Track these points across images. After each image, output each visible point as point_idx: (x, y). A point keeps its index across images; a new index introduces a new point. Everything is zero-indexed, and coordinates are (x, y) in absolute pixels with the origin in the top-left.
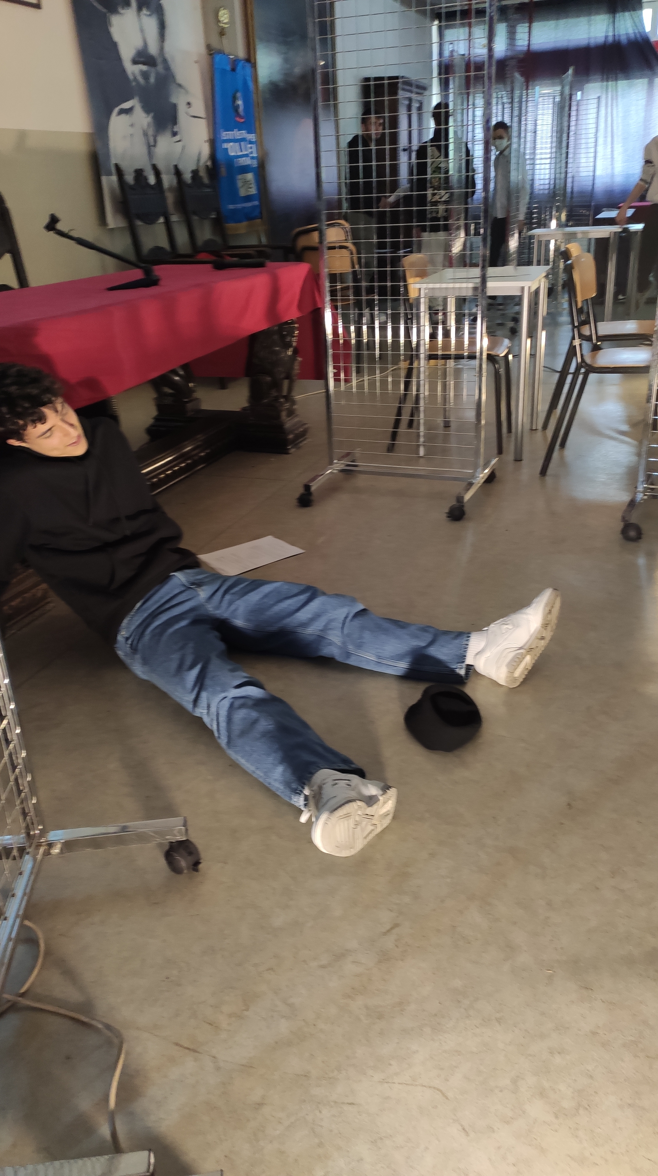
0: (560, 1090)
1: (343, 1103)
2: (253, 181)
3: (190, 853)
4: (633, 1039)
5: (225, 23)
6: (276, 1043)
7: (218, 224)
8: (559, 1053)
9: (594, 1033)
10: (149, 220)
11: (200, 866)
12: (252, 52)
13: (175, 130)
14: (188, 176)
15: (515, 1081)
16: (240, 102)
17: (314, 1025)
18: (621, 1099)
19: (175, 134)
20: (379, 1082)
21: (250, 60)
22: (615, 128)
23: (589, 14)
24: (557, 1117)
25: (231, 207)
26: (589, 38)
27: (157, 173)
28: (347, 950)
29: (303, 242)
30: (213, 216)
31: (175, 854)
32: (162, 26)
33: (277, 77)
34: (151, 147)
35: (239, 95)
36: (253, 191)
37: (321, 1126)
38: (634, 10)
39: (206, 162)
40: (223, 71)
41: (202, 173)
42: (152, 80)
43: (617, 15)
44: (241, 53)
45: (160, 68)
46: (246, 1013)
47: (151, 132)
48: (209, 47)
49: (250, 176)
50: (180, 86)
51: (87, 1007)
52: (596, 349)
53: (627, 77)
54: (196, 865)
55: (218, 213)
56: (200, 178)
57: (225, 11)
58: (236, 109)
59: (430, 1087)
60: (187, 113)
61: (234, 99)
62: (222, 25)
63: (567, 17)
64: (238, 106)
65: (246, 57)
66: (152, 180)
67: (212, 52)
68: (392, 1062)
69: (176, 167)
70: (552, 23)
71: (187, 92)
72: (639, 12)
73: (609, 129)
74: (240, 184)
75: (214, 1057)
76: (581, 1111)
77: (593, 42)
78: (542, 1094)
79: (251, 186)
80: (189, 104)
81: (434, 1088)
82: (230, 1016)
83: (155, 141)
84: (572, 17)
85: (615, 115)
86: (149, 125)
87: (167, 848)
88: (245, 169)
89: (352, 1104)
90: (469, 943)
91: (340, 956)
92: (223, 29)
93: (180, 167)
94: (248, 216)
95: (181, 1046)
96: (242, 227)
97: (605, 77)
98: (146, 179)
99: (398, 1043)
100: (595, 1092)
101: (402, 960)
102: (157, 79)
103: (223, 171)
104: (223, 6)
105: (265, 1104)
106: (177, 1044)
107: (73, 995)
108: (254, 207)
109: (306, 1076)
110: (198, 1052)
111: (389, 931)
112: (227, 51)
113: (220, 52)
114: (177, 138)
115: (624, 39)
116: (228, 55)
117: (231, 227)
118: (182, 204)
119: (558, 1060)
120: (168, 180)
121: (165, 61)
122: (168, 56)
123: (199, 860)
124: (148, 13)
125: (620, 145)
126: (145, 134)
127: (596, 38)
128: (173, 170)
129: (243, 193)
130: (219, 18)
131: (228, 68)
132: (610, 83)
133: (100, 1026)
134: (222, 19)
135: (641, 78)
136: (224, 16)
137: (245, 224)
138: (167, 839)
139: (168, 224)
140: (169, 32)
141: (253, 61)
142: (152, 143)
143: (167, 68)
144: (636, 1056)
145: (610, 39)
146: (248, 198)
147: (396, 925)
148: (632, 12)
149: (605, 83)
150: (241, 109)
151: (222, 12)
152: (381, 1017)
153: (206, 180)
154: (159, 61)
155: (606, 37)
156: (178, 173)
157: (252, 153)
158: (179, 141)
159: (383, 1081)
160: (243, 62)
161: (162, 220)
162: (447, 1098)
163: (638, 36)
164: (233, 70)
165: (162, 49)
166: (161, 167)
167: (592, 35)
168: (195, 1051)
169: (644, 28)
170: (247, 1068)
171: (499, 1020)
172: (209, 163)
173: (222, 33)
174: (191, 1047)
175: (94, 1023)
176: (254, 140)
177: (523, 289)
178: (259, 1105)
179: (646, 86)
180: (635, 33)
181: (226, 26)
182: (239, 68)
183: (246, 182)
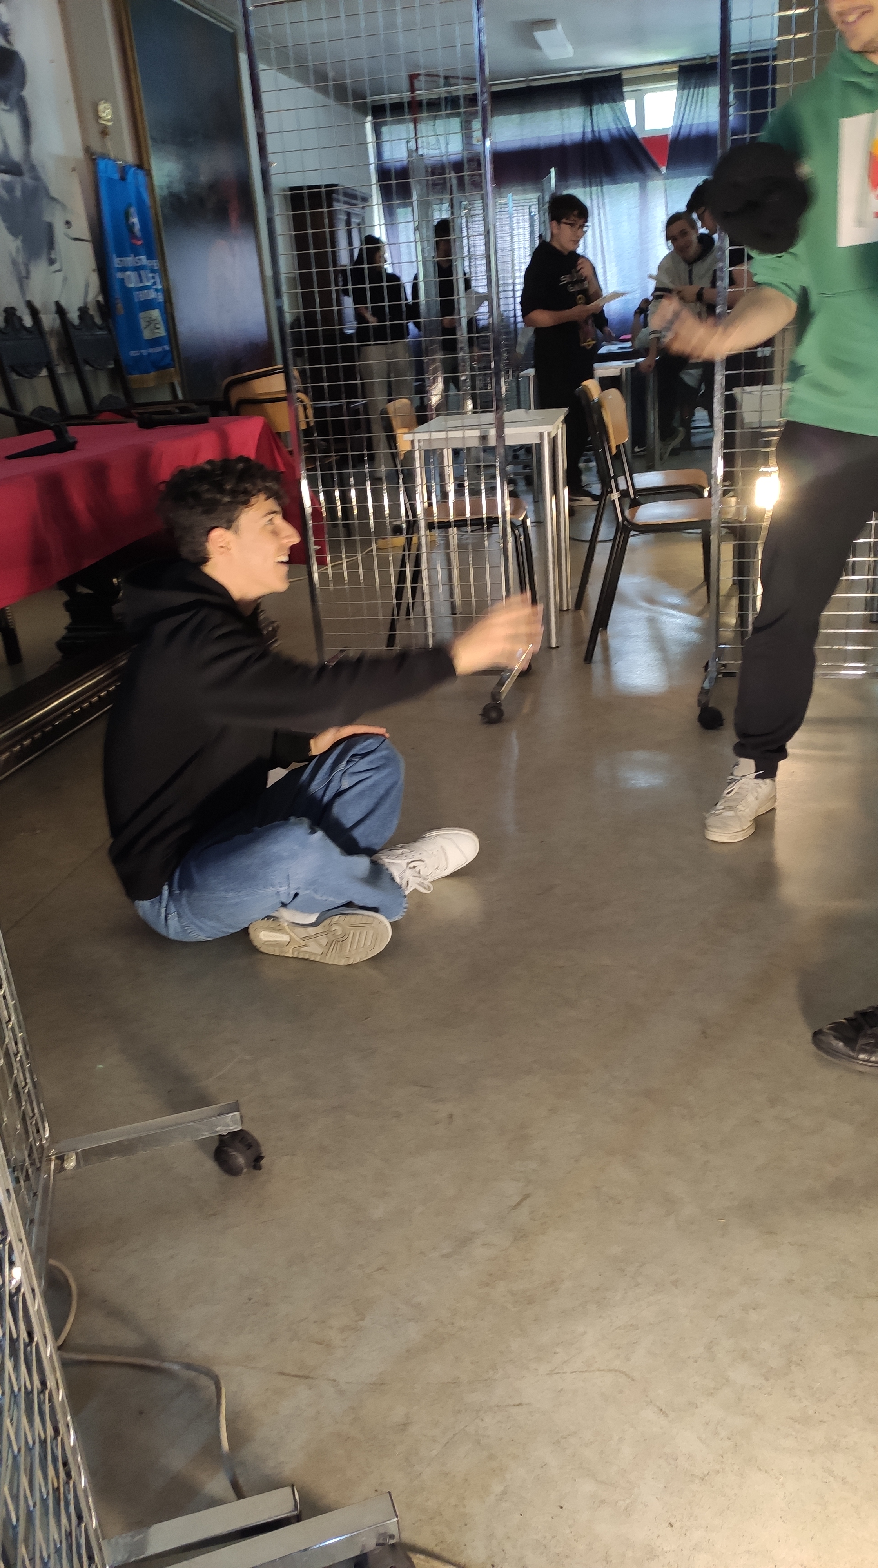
0: (764, 1350)
1: (509, 1406)
2: (160, 319)
3: (249, 1146)
4: (835, 1280)
5: (108, 120)
6: (408, 1351)
7: (118, 376)
8: (754, 1309)
9: (790, 1281)
10: (28, 371)
11: (263, 1162)
12: (144, 155)
13: (53, 256)
14: (74, 316)
15: (709, 1347)
16: (135, 220)
17: (452, 1323)
18: (836, 1348)
19: (52, 262)
20: (548, 1374)
21: (142, 165)
22: (605, 243)
23: (561, 107)
24: (767, 1379)
25: (133, 353)
26: (563, 135)
27: (34, 312)
28: (473, 1233)
29: (236, 394)
30: (112, 366)
31: (230, 1150)
32: (26, 125)
33: (179, 188)
34: (23, 280)
35: (133, 210)
36: (162, 332)
37: (488, 1436)
38: (615, 101)
39: (97, 296)
40: (110, 181)
41: (93, 311)
42: (18, 193)
43: (595, 108)
44: (129, 156)
45: (27, 179)
46: (361, 1323)
47: (20, 260)
48: (88, 150)
49: (156, 314)
50: (54, 199)
51: (151, 1349)
52: (635, 504)
53: (615, 181)
54: (256, 1162)
55: (117, 362)
56: (92, 317)
57: (107, 105)
58: (131, 227)
59: (609, 1370)
60: (66, 235)
61: (127, 216)
62: (103, 122)
63: (533, 110)
64: (133, 224)
65: (137, 162)
66: (28, 322)
67: (93, 157)
68: (558, 1350)
69: (57, 303)
70: (515, 118)
71: (64, 208)
72: (620, 104)
73: (598, 244)
74: (143, 324)
75: (334, 1380)
76: (793, 1368)
77: (568, 140)
78: (744, 1356)
79: (158, 326)
80: (68, 223)
81: (616, 1371)
82: (342, 1330)
83: (28, 272)
84: (541, 110)
85: (603, 228)
86: (18, 250)
87: (216, 1144)
88: (148, 305)
89: (520, 1404)
90: (620, 1203)
91: (465, 1241)
92: (105, 127)
93: (63, 303)
94: (158, 365)
95: (288, 1375)
96: (151, 378)
97: (587, 181)
98: (20, 319)
99: (559, 1327)
100: (805, 1345)
101: (543, 1234)
102: (23, 192)
103: (120, 307)
104: (102, 99)
105: (411, 1423)
106: (281, 1374)
107: (129, 1338)
108: (165, 352)
109: (455, 1382)
110: (312, 1378)
111: (519, 1204)
112: (112, 156)
113: (104, 156)
114: (56, 266)
115: (605, 136)
116: (115, 160)
117: (135, 378)
118: (69, 350)
119: (754, 1316)
120: (49, 320)
121: (33, 168)
122: (35, 162)
123: (261, 1154)
124: (7, 108)
125: (614, 264)
126: (14, 263)
127: (571, 134)
128: (53, 308)
129: (147, 335)
130: (99, 113)
131: (116, 176)
132: (594, 189)
133: (176, 1367)
134: (103, 115)
135: (632, 181)
136: (106, 112)
137: (153, 374)
138: (217, 1132)
139: (52, 377)
140: (35, 131)
141: (146, 166)
142: (24, 274)
143: (37, 178)
144: (843, 1299)
145: (589, 136)
146: (155, 342)
147: (526, 1197)
148: (613, 104)
149: (588, 189)
150: (137, 228)
151: (101, 107)
152: (531, 1301)
153: (98, 321)
154: (25, 168)
155: (584, 133)
156: (60, 311)
157: (155, 284)
158: (59, 271)
159: (551, 1373)
160: (134, 168)
161: (44, 372)
162: (633, 1380)
163: (623, 132)
164: (123, 178)
165: (27, 153)
166: (37, 304)
167: (566, 131)
168: (306, 1377)
169: (628, 122)
170: (379, 1386)
171: (675, 1283)
172: (100, 298)
173: (104, 132)
174: (301, 1374)
175: (166, 1365)
176: (156, 268)
177: (541, 435)
178: (405, 1425)
179: (637, 192)
180: (617, 128)
181: (109, 124)
182: (130, 176)
183: (150, 321)
